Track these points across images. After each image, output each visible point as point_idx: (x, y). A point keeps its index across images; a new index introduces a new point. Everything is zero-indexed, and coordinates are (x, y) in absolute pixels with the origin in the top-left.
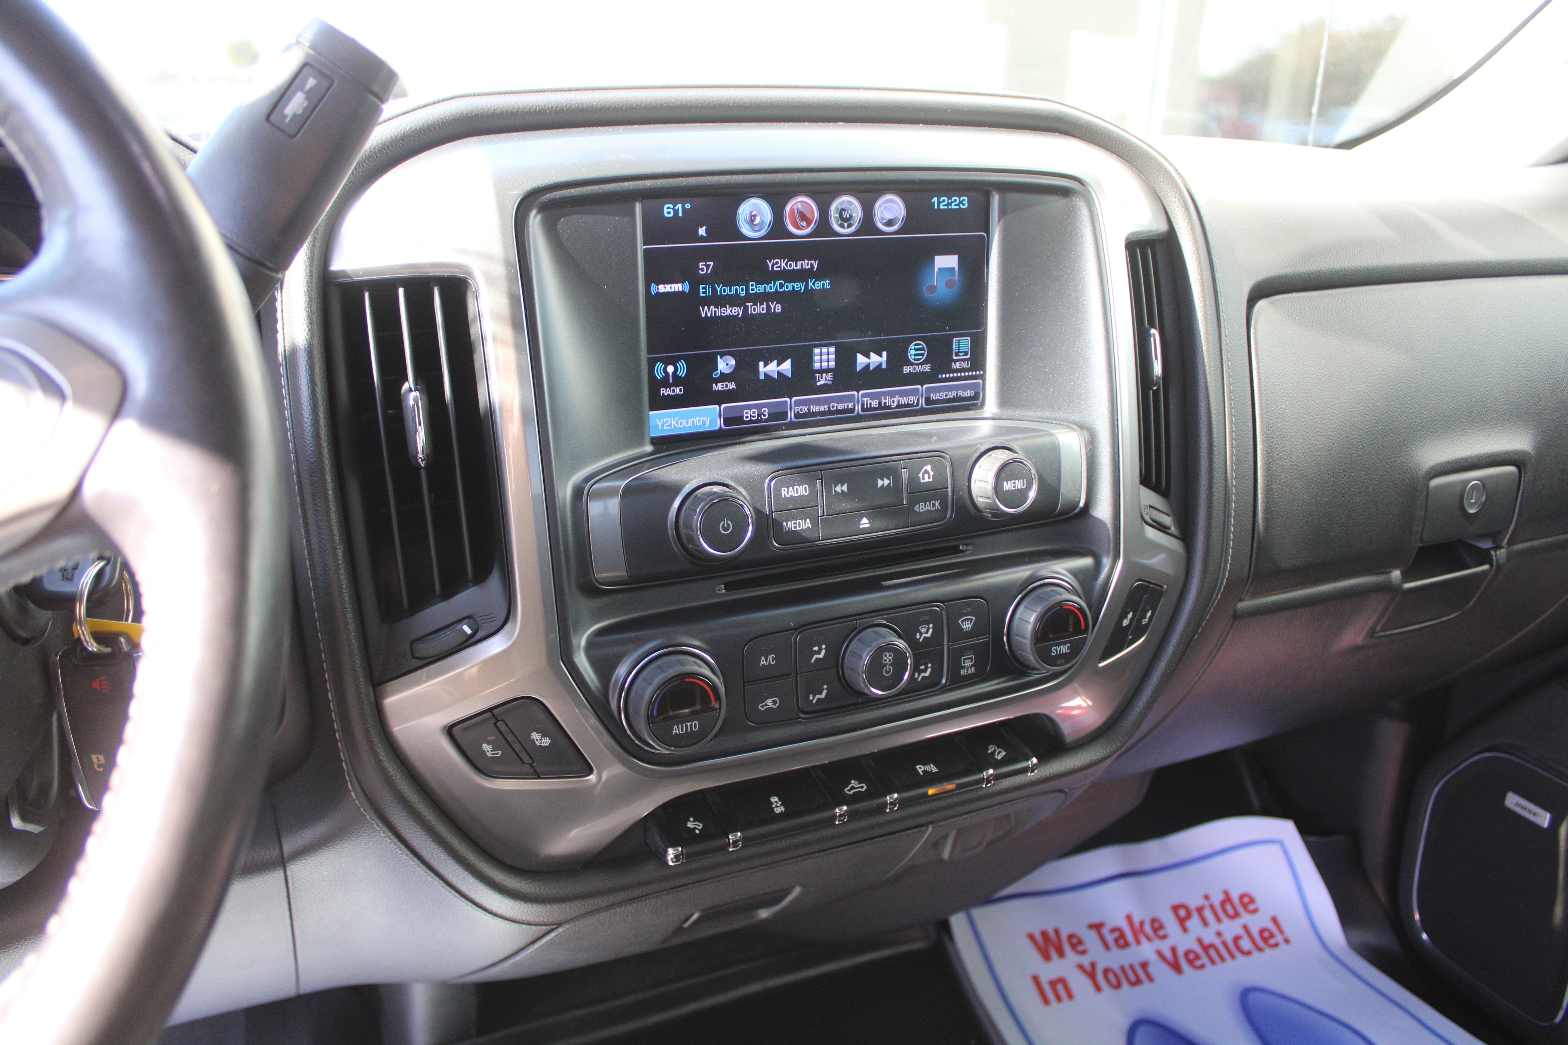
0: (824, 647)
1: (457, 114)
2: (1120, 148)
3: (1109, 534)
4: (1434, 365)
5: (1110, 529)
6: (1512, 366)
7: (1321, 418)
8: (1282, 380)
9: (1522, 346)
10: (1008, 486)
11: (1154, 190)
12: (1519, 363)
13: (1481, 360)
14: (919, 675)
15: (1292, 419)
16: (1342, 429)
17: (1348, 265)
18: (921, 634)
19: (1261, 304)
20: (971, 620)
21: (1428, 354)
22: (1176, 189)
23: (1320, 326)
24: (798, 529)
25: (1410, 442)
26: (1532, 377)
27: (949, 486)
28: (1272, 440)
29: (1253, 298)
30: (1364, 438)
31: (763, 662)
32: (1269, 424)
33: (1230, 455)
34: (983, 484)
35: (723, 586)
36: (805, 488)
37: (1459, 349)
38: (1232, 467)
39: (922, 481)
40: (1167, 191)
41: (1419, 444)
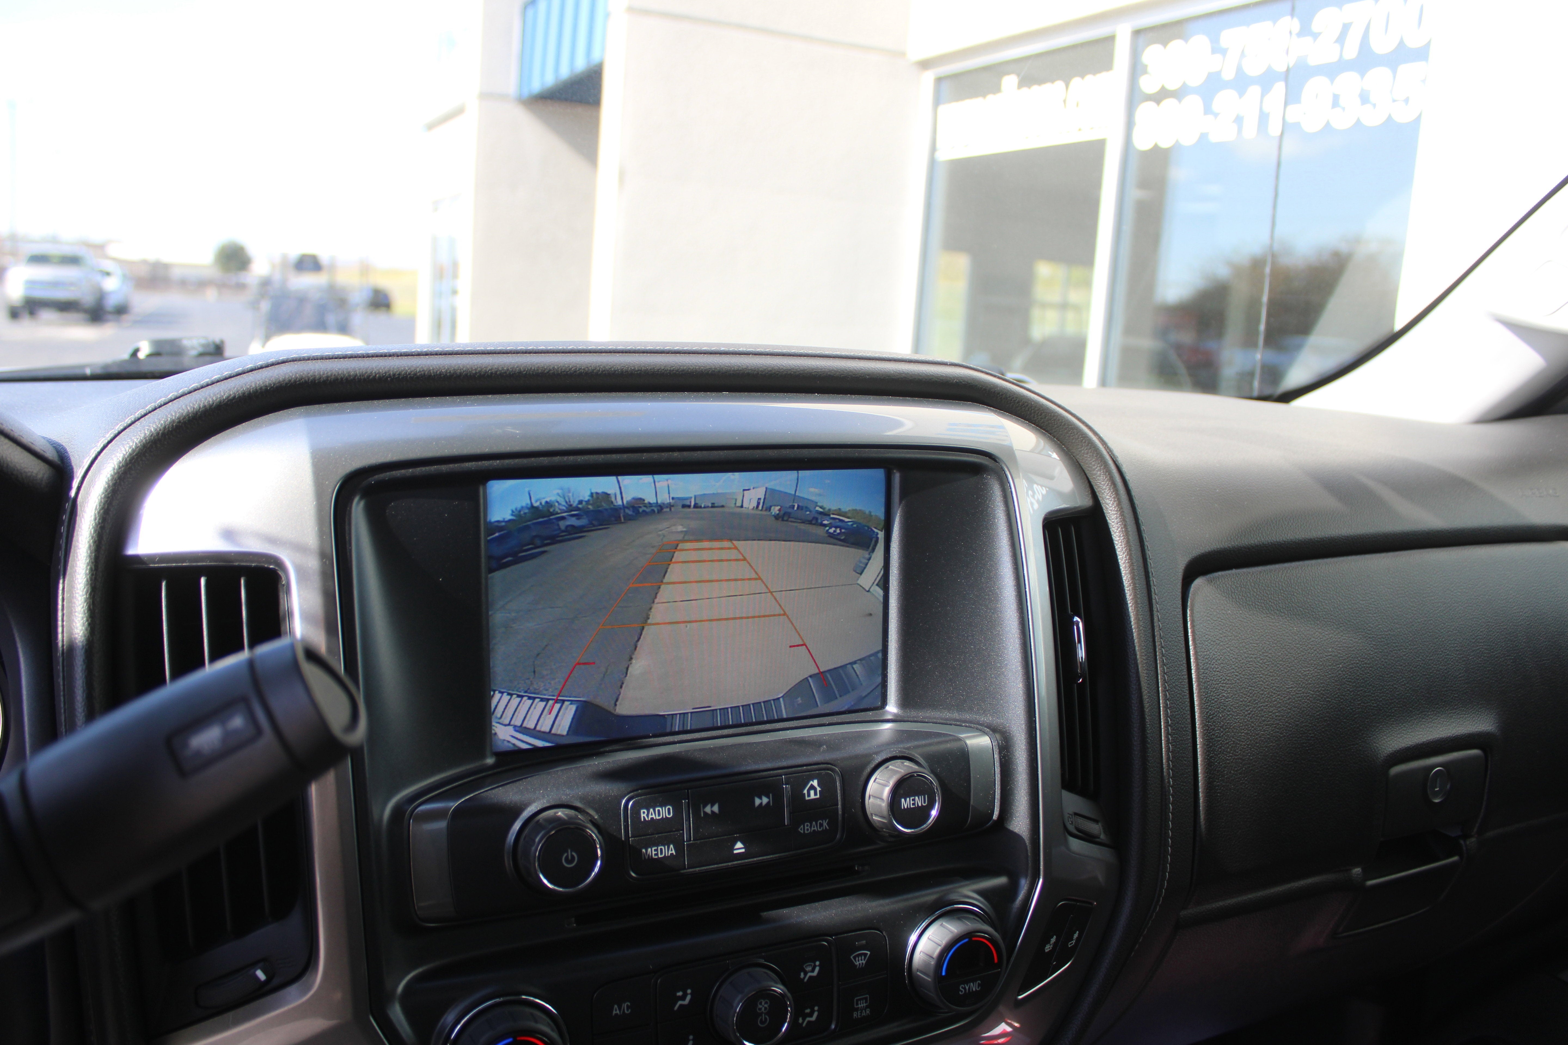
0: (689, 991)
1: (284, 380)
2: (1039, 417)
3: (1027, 850)
4: (1388, 644)
5: (1027, 844)
6: (1471, 642)
7: (1267, 705)
8: (1222, 665)
9: (1480, 620)
10: (906, 803)
11: (1078, 462)
12: (1477, 637)
13: (1437, 636)
14: (804, 1020)
15: (1235, 707)
16: (1290, 717)
17: (1292, 538)
18: (806, 974)
19: (1199, 582)
20: (865, 955)
21: (1381, 632)
22: (1101, 461)
23: (1263, 605)
24: (660, 856)
25: (1366, 727)
26: (1493, 652)
27: (840, 803)
28: (1213, 732)
29: (1189, 577)
30: (1315, 725)
31: (616, 1011)
32: (1210, 715)
33: (1166, 751)
34: (878, 802)
35: (573, 919)
36: (669, 809)
37: (1413, 625)
38: (1168, 765)
39: (807, 798)
40: (1091, 463)
41: (1375, 730)
